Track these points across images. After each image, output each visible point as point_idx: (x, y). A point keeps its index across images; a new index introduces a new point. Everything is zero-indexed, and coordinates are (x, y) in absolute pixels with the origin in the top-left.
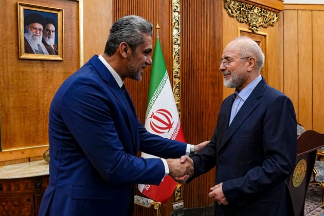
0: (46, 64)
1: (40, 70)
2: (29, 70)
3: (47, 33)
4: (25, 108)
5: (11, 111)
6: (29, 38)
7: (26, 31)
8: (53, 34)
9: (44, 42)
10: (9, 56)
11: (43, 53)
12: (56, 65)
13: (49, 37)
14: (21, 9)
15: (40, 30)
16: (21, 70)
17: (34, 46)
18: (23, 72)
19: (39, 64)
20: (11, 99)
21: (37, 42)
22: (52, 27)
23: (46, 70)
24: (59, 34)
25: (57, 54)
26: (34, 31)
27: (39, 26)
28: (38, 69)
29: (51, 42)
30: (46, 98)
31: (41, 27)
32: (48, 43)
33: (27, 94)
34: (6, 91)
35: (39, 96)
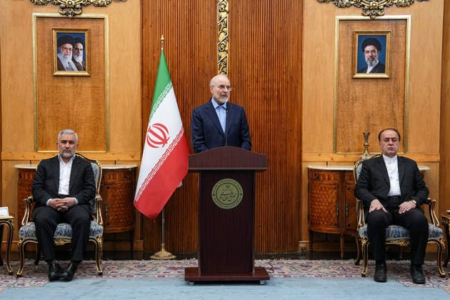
0: (76, 79)
1: (71, 84)
2: (61, 85)
3: (76, 51)
4: (58, 117)
5: (47, 118)
6: (61, 57)
7: (59, 52)
8: (81, 52)
9: (73, 60)
10: (46, 73)
11: (72, 70)
12: (84, 80)
13: (78, 55)
14: (54, 33)
15: (70, 49)
16: (55, 84)
17: (65, 64)
18: (57, 87)
19: (70, 79)
20: (47, 110)
21: (67, 61)
22: (80, 46)
23: (76, 85)
24: (86, 52)
25: (85, 70)
26: (65, 51)
27: (69, 46)
28: (69, 83)
29: (80, 59)
30: (75, 110)
31: (71, 46)
32: (77, 60)
33: (59, 105)
34: (43, 103)
35: (70, 108)
